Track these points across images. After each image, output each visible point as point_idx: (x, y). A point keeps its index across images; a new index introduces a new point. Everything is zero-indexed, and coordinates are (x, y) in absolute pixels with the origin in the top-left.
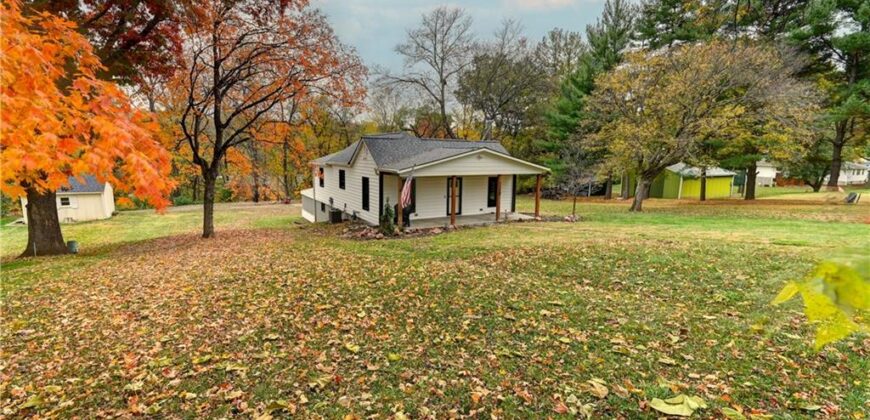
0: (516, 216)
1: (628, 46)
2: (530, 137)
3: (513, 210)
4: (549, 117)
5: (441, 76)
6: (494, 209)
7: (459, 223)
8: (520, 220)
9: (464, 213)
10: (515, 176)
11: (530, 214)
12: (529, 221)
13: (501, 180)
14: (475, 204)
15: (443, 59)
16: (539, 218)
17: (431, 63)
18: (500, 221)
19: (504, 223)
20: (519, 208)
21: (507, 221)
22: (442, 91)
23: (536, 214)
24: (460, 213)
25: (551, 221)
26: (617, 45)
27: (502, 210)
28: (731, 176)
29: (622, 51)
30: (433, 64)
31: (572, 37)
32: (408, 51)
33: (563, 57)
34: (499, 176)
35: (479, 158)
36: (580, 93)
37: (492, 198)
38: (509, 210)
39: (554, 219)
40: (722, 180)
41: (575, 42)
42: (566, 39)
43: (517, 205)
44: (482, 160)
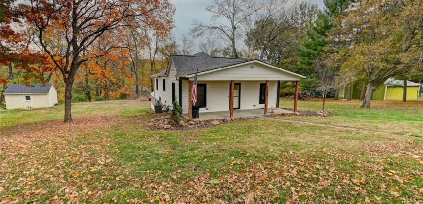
0: (280, 111)
1: (350, 6)
2: (287, 64)
3: (277, 106)
4: (300, 50)
5: (233, 24)
6: (263, 106)
7: (236, 115)
8: (283, 114)
9: (242, 108)
10: (279, 81)
11: (290, 109)
12: (290, 115)
13: (268, 85)
14: (250, 102)
15: (234, 14)
16: (297, 113)
17: (227, 17)
18: (267, 114)
19: (270, 116)
20: (281, 105)
21: (273, 115)
22: (233, 33)
23: (295, 110)
24: (239, 108)
25: (307, 115)
26: (343, 6)
27: (269, 106)
28: (418, 86)
29: (346, 10)
30: (228, 17)
31: (313, 7)
32: (213, 9)
33: (307, 18)
34: (267, 81)
35: (252, 67)
36: (320, 36)
37: (263, 98)
38: (274, 106)
39: (309, 114)
40: (413, 88)
41: (314, 10)
42: (309, 8)
43: (280, 103)
44: (254, 69)
